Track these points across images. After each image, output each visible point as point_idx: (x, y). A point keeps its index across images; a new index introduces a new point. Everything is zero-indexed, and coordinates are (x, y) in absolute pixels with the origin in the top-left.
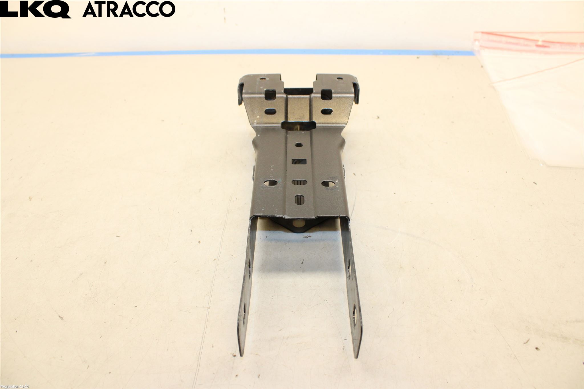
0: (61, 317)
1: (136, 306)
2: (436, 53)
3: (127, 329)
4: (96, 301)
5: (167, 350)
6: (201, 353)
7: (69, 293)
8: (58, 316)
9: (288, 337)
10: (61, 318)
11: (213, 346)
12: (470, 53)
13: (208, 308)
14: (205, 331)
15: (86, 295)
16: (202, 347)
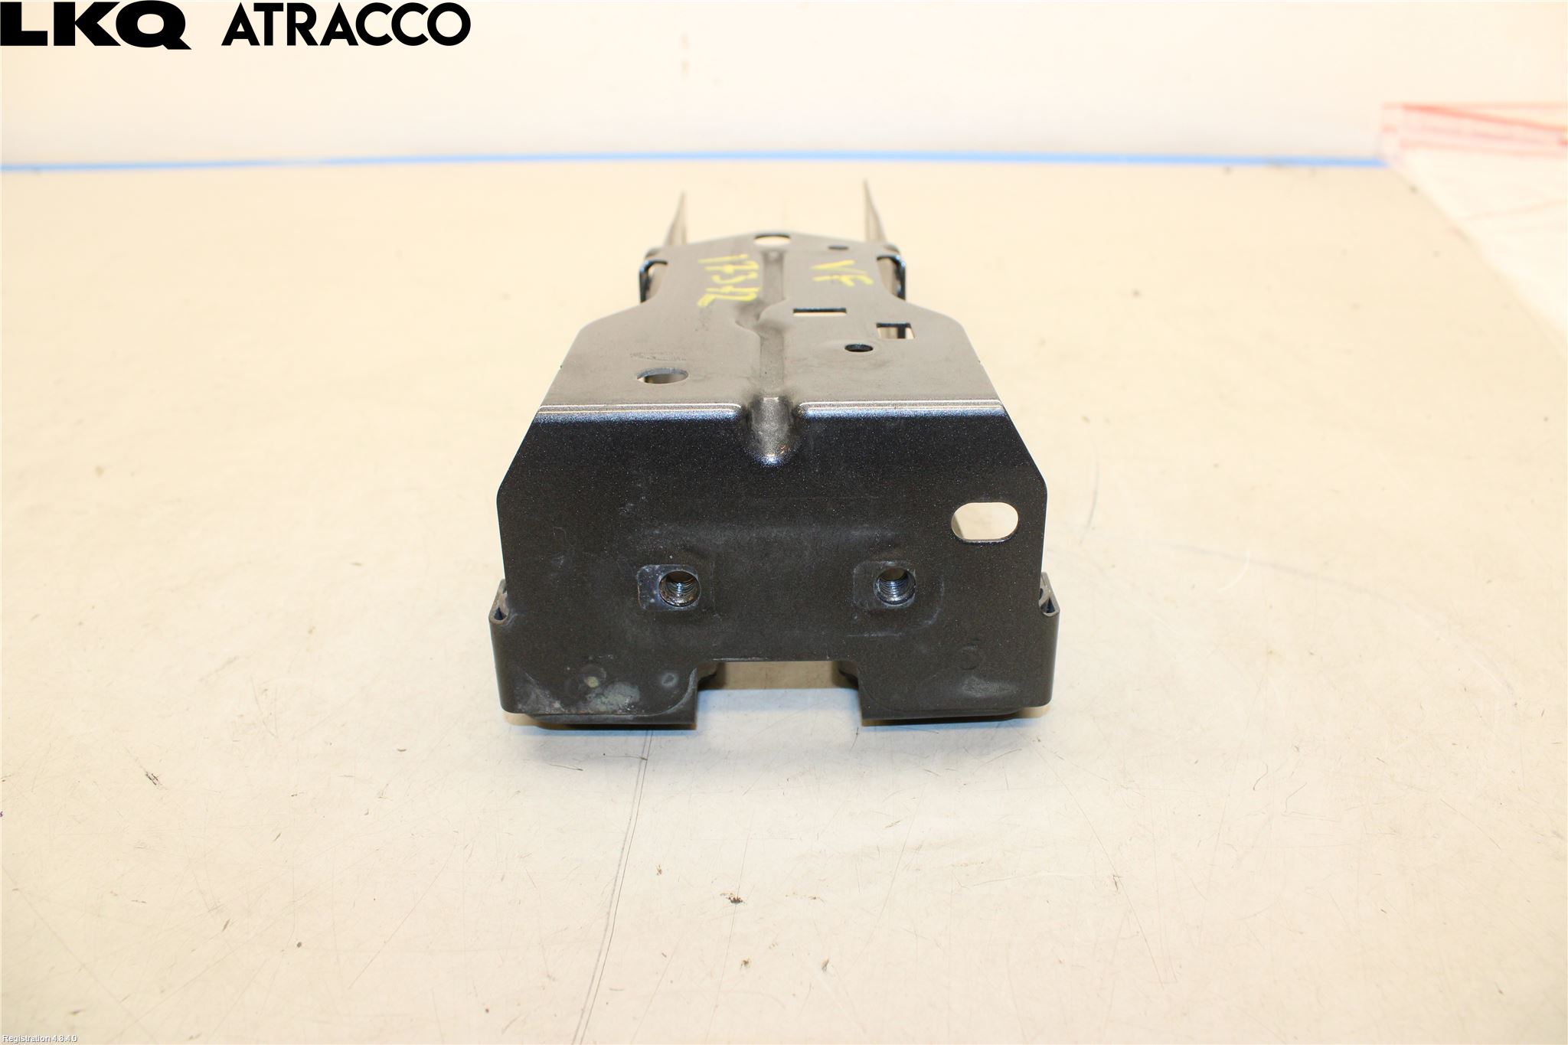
0: (152, 777)
1: (401, 749)
2: (1278, 162)
3: (367, 814)
4: (273, 735)
5: (502, 879)
6: (617, 892)
7: (187, 710)
8: (144, 774)
9: (920, 847)
10: (153, 779)
11: (660, 871)
12: (1375, 162)
13: (643, 759)
14: (633, 825)
15: (242, 716)
16: (621, 871)
